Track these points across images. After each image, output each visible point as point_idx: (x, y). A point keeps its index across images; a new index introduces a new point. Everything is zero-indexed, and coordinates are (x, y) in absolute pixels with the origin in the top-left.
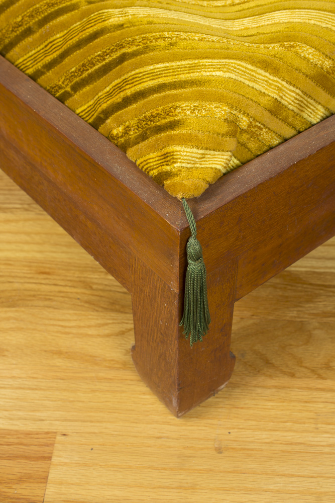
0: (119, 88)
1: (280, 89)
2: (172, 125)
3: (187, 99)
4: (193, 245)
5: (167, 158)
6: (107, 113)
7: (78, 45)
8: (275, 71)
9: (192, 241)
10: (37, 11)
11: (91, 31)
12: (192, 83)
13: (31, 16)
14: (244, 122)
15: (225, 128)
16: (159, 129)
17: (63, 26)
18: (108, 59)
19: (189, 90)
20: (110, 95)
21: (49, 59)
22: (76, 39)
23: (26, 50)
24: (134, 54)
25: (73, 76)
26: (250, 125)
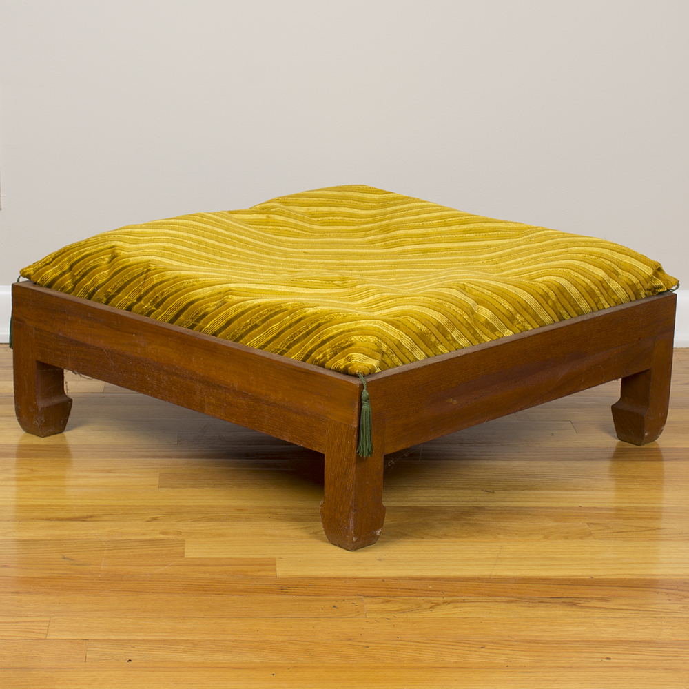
0: (319, 337)
1: (401, 336)
2: (350, 345)
3: (356, 335)
4: (365, 394)
5: (349, 359)
6: (311, 352)
7: (290, 326)
8: (398, 327)
9: (364, 390)
10: (261, 315)
11: (297, 318)
12: (358, 329)
13: (257, 318)
14: (385, 347)
15: (375, 348)
16: (344, 348)
17: (279, 320)
18: (310, 328)
19: (357, 332)
20: (312, 343)
21: (269, 338)
22: (288, 323)
23: (252, 337)
24: (325, 323)
25: (288, 340)
26: (387, 350)
